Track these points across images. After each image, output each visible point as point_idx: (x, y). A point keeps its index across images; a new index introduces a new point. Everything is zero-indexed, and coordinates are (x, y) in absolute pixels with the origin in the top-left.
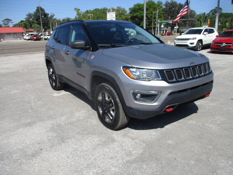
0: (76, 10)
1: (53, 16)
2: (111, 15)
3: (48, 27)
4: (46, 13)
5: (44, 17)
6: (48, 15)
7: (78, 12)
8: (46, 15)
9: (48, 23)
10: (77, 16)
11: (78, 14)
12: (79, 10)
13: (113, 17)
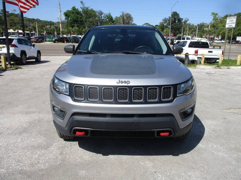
0: (213, 15)
1: (187, 21)
2: (231, 20)
3: (179, 32)
4: (181, 18)
5: (178, 22)
6: (182, 20)
7: (215, 17)
8: (180, 20)
9: (180, 28)
10: (212, 21)
11: (215, 19)
12: (217, 14)
13: (233, 22)
